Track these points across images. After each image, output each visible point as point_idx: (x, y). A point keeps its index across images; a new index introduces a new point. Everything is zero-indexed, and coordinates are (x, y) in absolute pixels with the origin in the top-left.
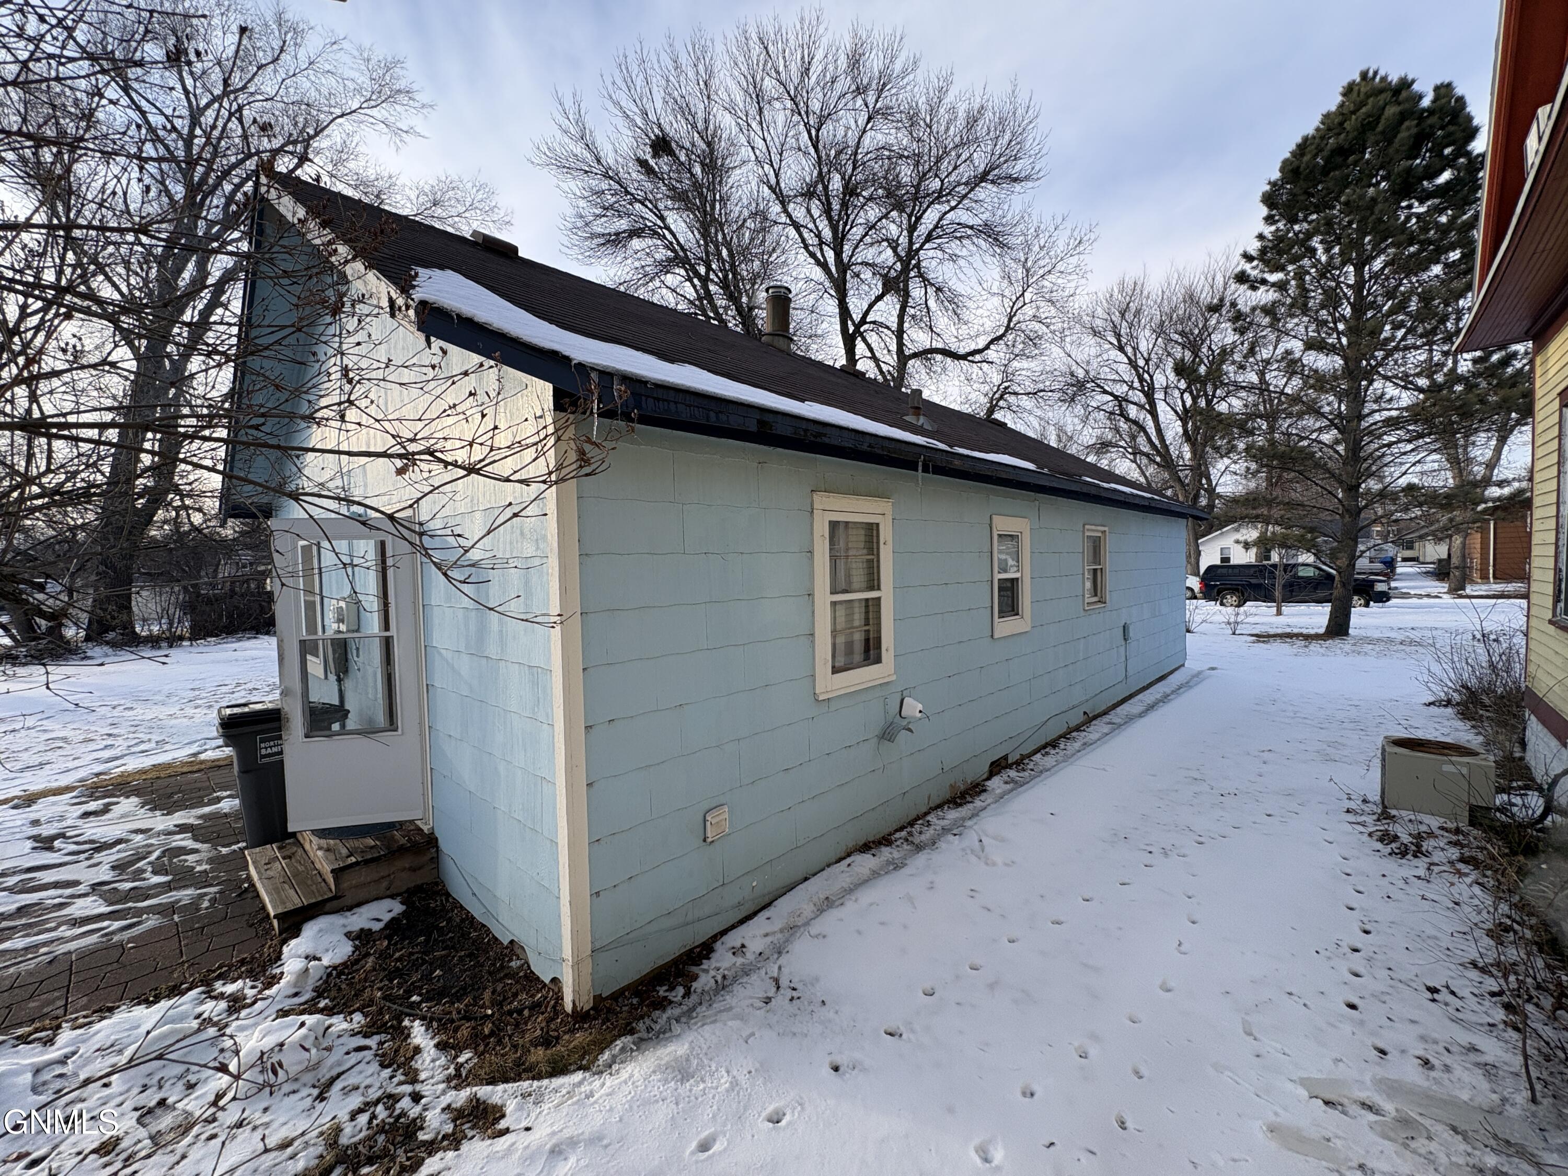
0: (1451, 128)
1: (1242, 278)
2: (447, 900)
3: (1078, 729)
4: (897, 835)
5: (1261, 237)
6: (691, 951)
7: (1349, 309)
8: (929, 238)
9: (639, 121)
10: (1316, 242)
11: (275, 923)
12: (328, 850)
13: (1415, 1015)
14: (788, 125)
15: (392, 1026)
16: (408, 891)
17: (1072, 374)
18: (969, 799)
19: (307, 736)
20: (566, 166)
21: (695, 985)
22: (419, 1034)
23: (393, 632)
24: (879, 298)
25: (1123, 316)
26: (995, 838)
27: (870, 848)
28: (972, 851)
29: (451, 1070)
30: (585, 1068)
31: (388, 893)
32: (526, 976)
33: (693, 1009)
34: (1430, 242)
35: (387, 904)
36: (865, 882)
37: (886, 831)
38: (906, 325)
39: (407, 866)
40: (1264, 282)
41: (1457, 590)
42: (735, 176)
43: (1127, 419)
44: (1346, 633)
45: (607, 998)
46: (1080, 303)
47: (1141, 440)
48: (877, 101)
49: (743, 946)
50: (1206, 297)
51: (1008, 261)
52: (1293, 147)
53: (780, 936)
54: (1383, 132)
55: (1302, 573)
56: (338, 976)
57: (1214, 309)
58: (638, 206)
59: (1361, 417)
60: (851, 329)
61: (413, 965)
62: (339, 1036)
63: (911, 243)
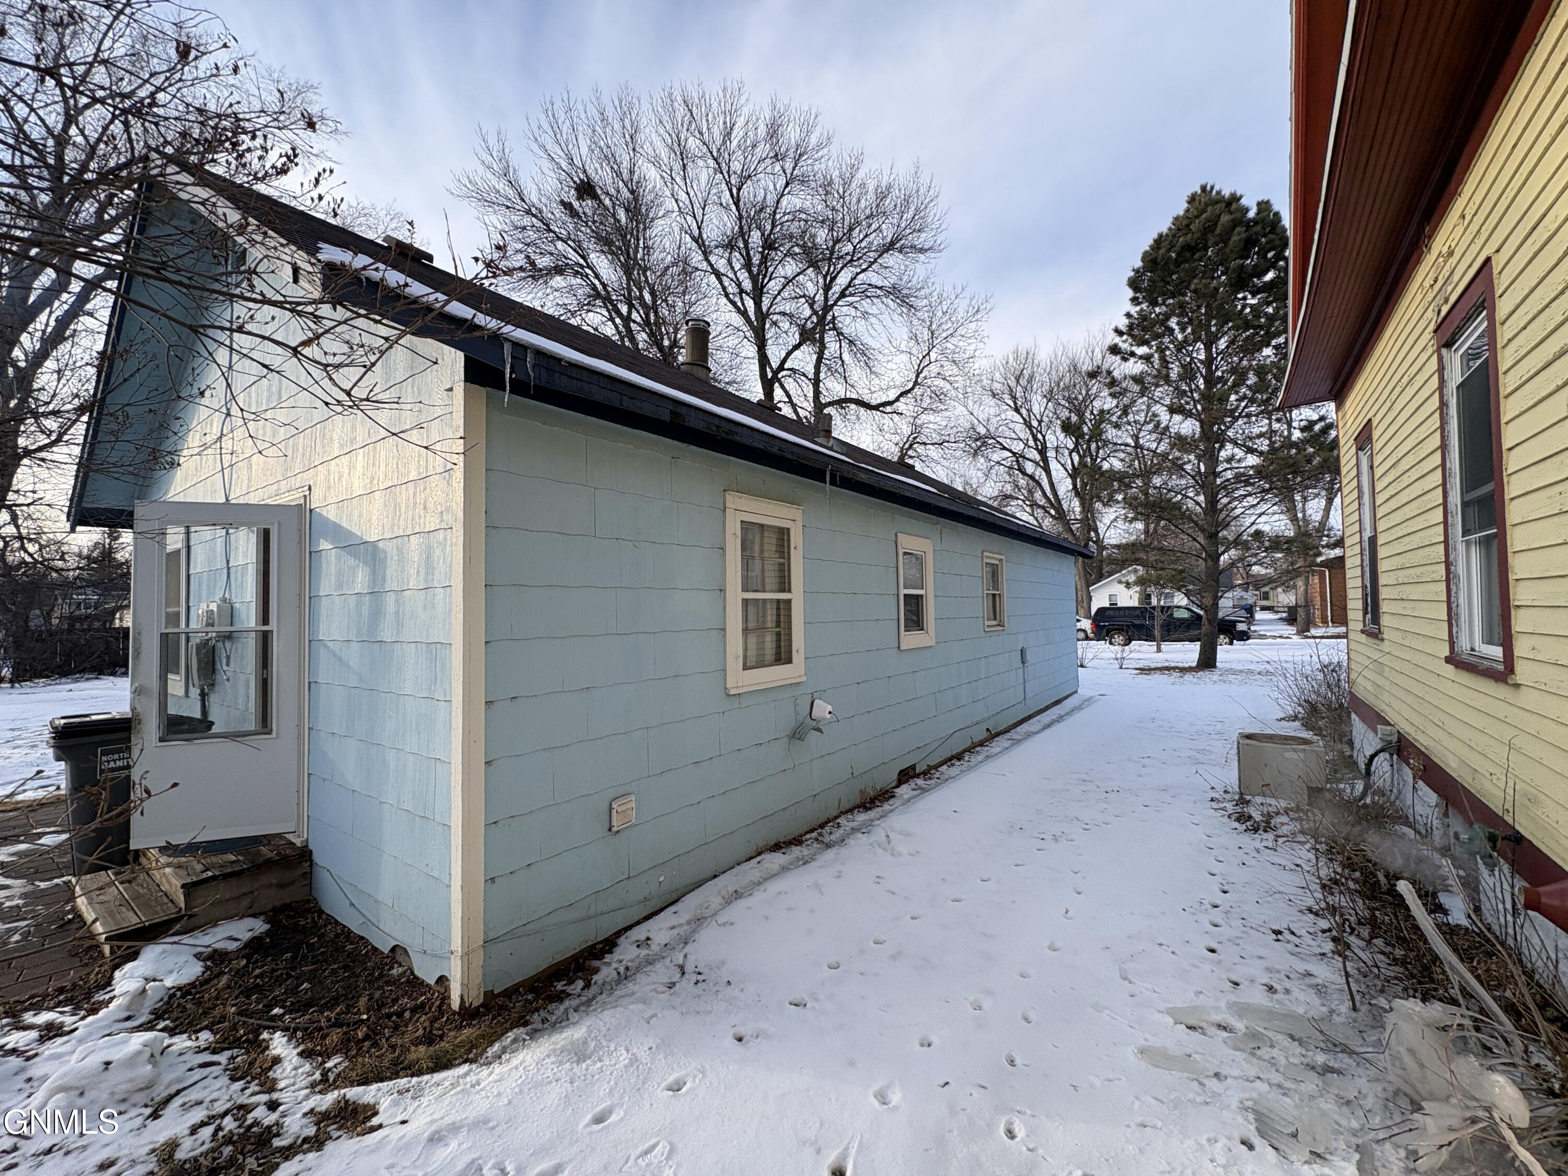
0: (1271, 236)
1: (1114, 350)
2: (320, 917)
3: (981, 744)
4: (808, 836)
5: (1128, 315)
6: (593, 946)
7: (1201, 381)
8: (843, 295)
9: (564, 165)
10: (1173, 323)
11: (107, 949)
12: (179, 866)
13: (1263, 952)
14: (711, 184)
15: (246, 1041)
16: (274, 909)
17: (973, 428)
18: (877, 803)
19: (161, 740)
20: (487, 200)
21: (595, 978)
22: (279, 1044)
23: (273, 626)
24: (796, 347)
25: (1018, 381)
26: (901, 833)
27: (781, 848)
28: (879, 845)
29: (317, 1076)
30: (472, 1061)
31: (250, 912)
32: (408, 981)
33: (594, 998)
34: (1261, 327)
35: (249, 922)
36: (774, 875)
37: (797, 833)
38: (822, 376)
39: (274, 882)
40: (1133, 354)
41: (1303, 632)
42: (659, 227)
43: (1024, 473)
44: (1215, 667)
45: (499, 995)
46: (980, 365)
47: (1038, 495)
48: (794, 169)
49: (648, 939)
50: (1086, 367)
51: (915, 322)
52: (1151, 242)
53: (686, 927)
54: (1220, 235)
55: (1178, 614)
56: (183, 997)
57: (1093, 375)
58: (560, 244)
59: (1217, 475)
60: (770, 375)
61: (276, 981)
62: (181, 1054)
63: (826, 299)
